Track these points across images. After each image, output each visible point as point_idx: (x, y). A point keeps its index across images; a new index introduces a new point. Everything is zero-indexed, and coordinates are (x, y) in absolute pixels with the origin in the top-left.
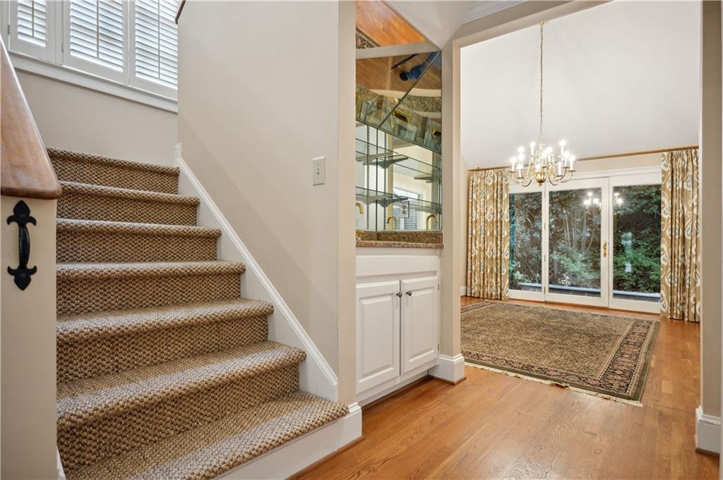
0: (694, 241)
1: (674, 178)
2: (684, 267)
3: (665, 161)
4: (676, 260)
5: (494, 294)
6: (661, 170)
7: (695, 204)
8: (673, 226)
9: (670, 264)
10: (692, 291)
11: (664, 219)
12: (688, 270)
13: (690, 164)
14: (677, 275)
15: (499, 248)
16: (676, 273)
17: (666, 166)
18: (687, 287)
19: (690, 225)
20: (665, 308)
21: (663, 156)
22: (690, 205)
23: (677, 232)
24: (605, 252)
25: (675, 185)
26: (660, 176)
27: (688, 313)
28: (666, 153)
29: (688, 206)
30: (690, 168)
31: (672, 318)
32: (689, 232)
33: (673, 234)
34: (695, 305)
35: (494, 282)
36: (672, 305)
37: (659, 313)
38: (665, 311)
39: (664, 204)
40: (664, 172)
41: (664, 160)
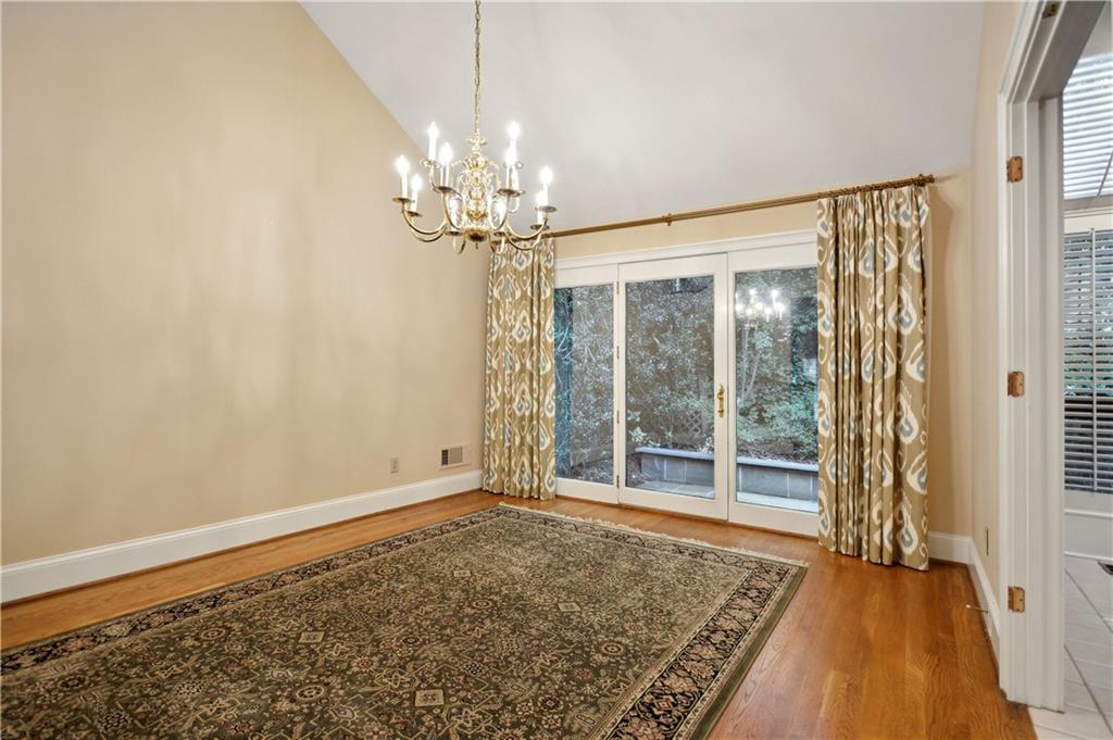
0: (878, 387)
1: (841, 252)
2: (860, 441)
3: (824, 217)
4: (845, 427)
5: (527, 487)
6: (815, 238)
7: (880, 307)
8: (840, 354)
9: (833, 437)
10: (874, 496)
11: (823, 338)
12: (868, 450)
13: (870, 221)
14: (848, 462)
15: (535, 395)
16: (845, 456)
17: (824, 226)
18: (866, 487)
19: (870, 354)
20: (826, 528)
21: (820, 205)
22: (871, 310)
23: (846, 366)
24: (721, 406)
25: (841, 268)
26: (815, 249)
27: (868, 543)
28: (824, 201)
29: (866, 312)
30: (870, 230)
31: (838, 552)
32: (869, 368)
33: (840, 371)
34: (881, 526)
35: (527, 463)
36: (838, 523)
37: (817, 535)
38: (826, 534)
39: (822, 306)
40: (821, 240)
41: (820, 216)
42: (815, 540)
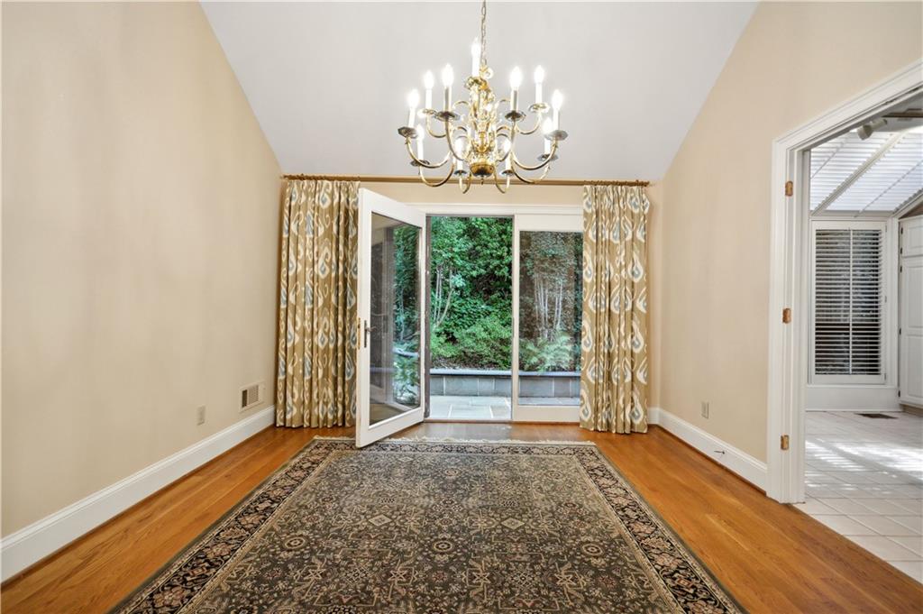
0: (622, 317)
1: (600, 224)
2: (610, 355)
3: (587, 199)
4: (602, 344)
5: (330, 417)
6: (582, 212)
7: (623, 263)
8: (598, 294)
9: (594, 351)
10: (621, 389)
11: (586, 283)
12: (616, 360)
13: (617, 205)
14: (603, 368)
15: (340, 329)
16: (601, 364)
17: (589, 206)
18: (615, 383)
19: (617, 295)
20: (586, 415)
21: (586, 190)
22: (618, 265)
23: (603, 302)
25: (600, 235)
26: (582, 220)
27: (616, 421)
28: (588, 187)
29: (614, 266)
30: (617, 212)
31: (596, 430)
32: (617, 304)
33: (598, 306)
34: (624, 409)
36: (596, 410)
37: (578, 421)
38: (586, 419)
39: (586, 261)
40: (586, 214)
41: (585, 197)
42: (578, 424)
